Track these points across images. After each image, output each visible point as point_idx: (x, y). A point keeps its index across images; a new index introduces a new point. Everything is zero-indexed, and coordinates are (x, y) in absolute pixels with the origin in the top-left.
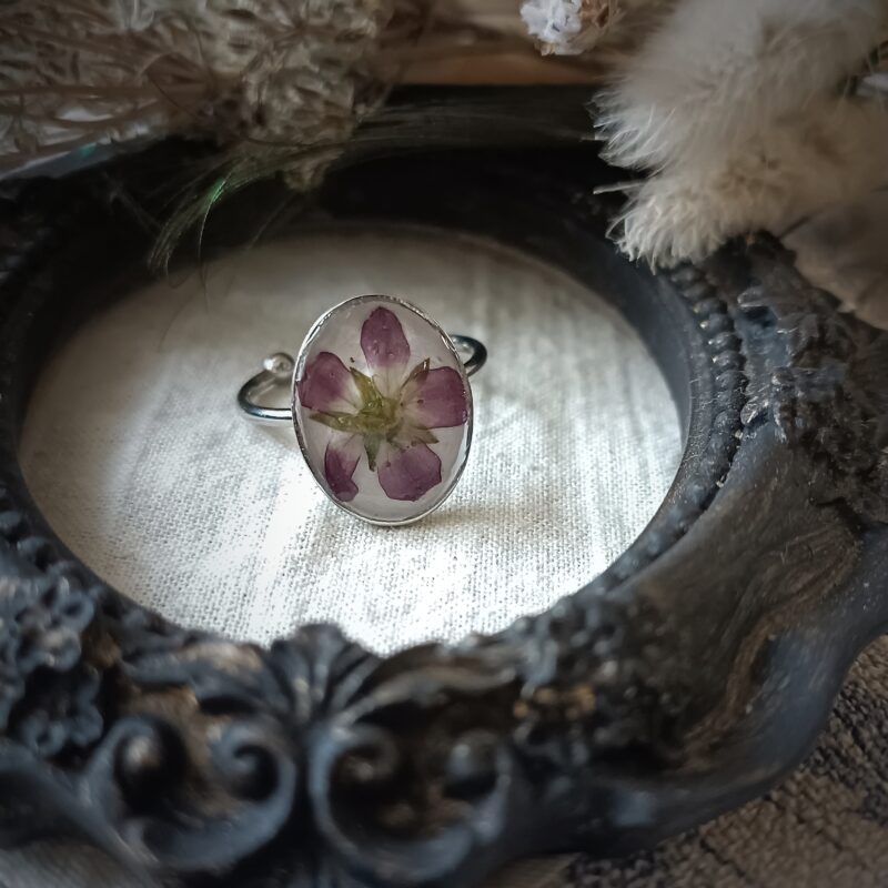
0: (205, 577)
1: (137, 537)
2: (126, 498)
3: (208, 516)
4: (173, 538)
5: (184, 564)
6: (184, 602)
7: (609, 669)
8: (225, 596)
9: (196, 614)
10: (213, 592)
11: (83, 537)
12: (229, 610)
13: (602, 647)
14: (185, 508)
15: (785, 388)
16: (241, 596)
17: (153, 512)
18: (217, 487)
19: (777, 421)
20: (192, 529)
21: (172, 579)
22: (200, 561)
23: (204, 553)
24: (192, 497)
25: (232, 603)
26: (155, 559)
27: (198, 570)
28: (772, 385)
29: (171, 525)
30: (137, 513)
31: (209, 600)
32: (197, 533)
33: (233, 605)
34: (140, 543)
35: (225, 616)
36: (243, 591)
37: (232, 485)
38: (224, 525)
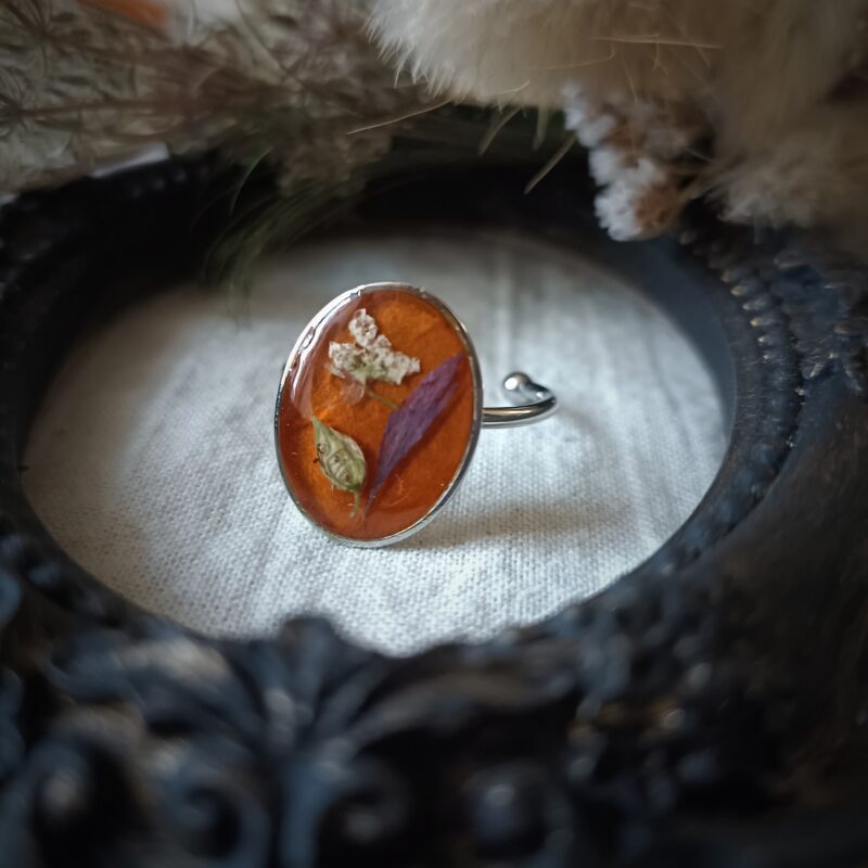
0: (210, 561)
1: (141, 513)
2: (135, 471)
3: (219, 493)
4: (179, 515)
5: (189, 545)
6: (184, 588)
7: (697, 676)
8: (230, 582)
9: (196, 602)
10: (217, 577)
11: (86, 514)
12: (233, 599)
13: (686, 646)
14: (196, 483)
15: (851, 337)
16: (248, 584)
17: (161, 486)
18: (232, 463)
19: (848, 373)
20: (200, 506)
21: (173, 561)
22: (207, 542)
23: (211, 534)
24: (204, 472)
25: (237, 590)
26: (158, 538)
27: (204, 553)
28: (836, 335)
29: (179, 500)
30: (144, 487)
31: (212, 586)
32: (206, 510)
33: (238, 593)
34: (144, 519)
35: (227, 605)
36: (250, 578)
37: (247, 463)
38: (235, 505)
